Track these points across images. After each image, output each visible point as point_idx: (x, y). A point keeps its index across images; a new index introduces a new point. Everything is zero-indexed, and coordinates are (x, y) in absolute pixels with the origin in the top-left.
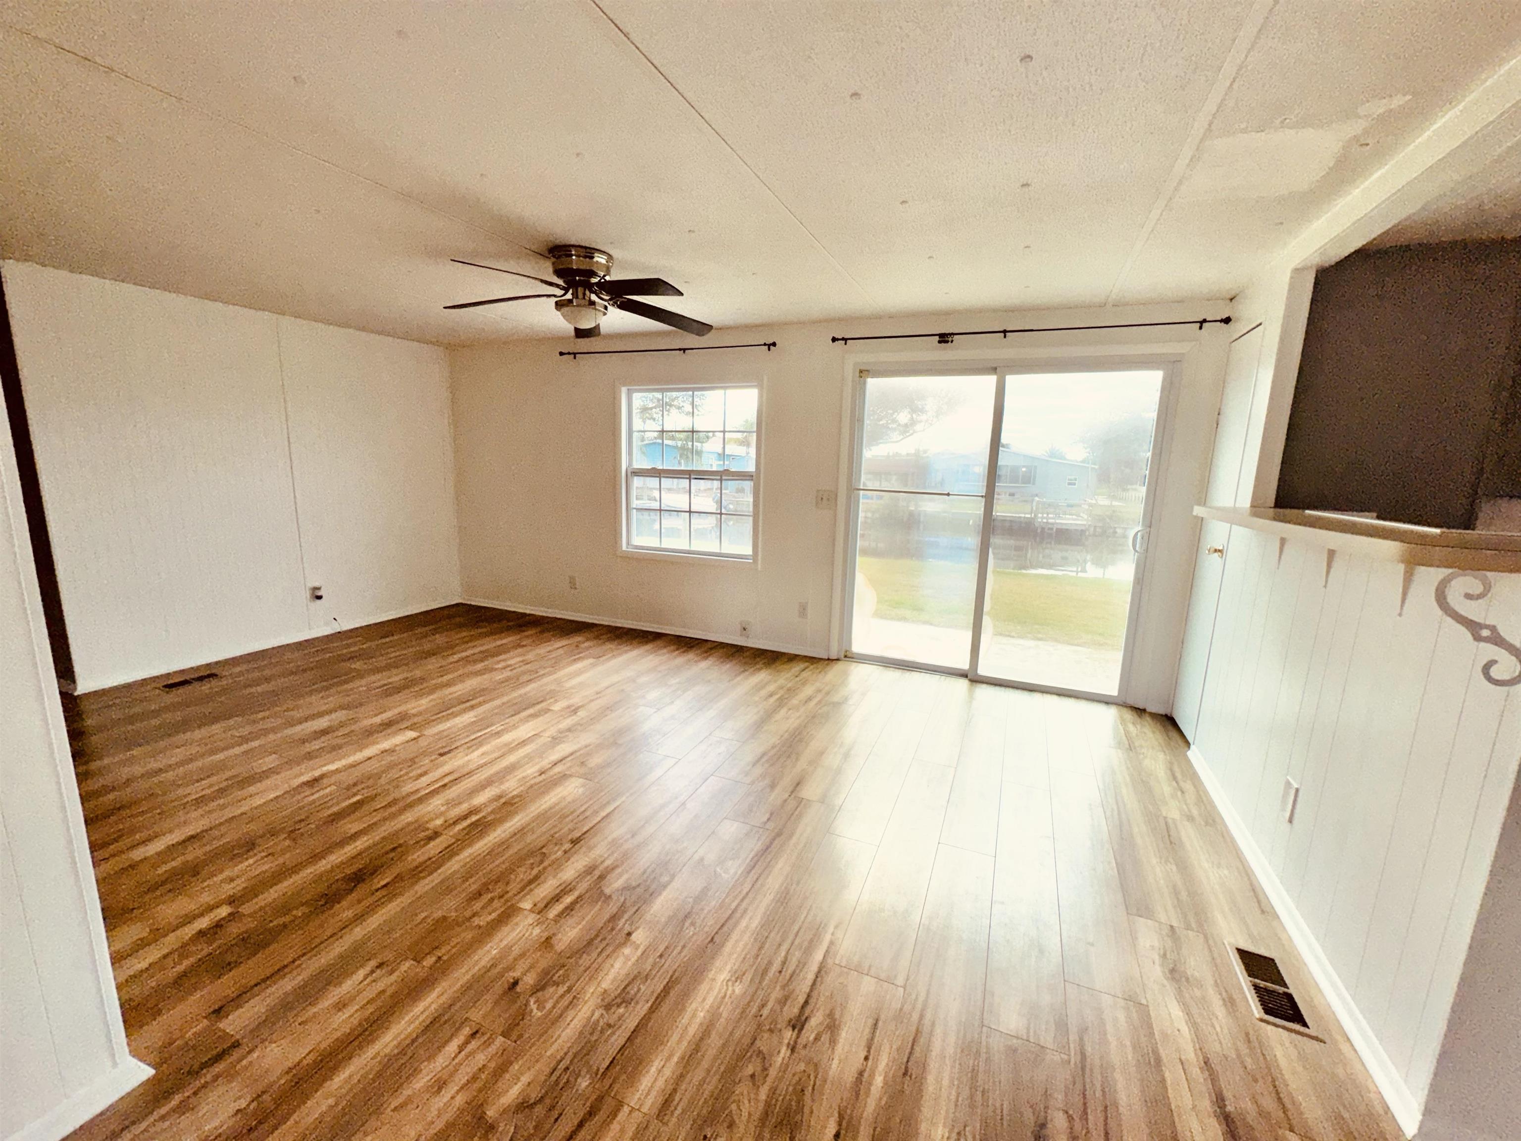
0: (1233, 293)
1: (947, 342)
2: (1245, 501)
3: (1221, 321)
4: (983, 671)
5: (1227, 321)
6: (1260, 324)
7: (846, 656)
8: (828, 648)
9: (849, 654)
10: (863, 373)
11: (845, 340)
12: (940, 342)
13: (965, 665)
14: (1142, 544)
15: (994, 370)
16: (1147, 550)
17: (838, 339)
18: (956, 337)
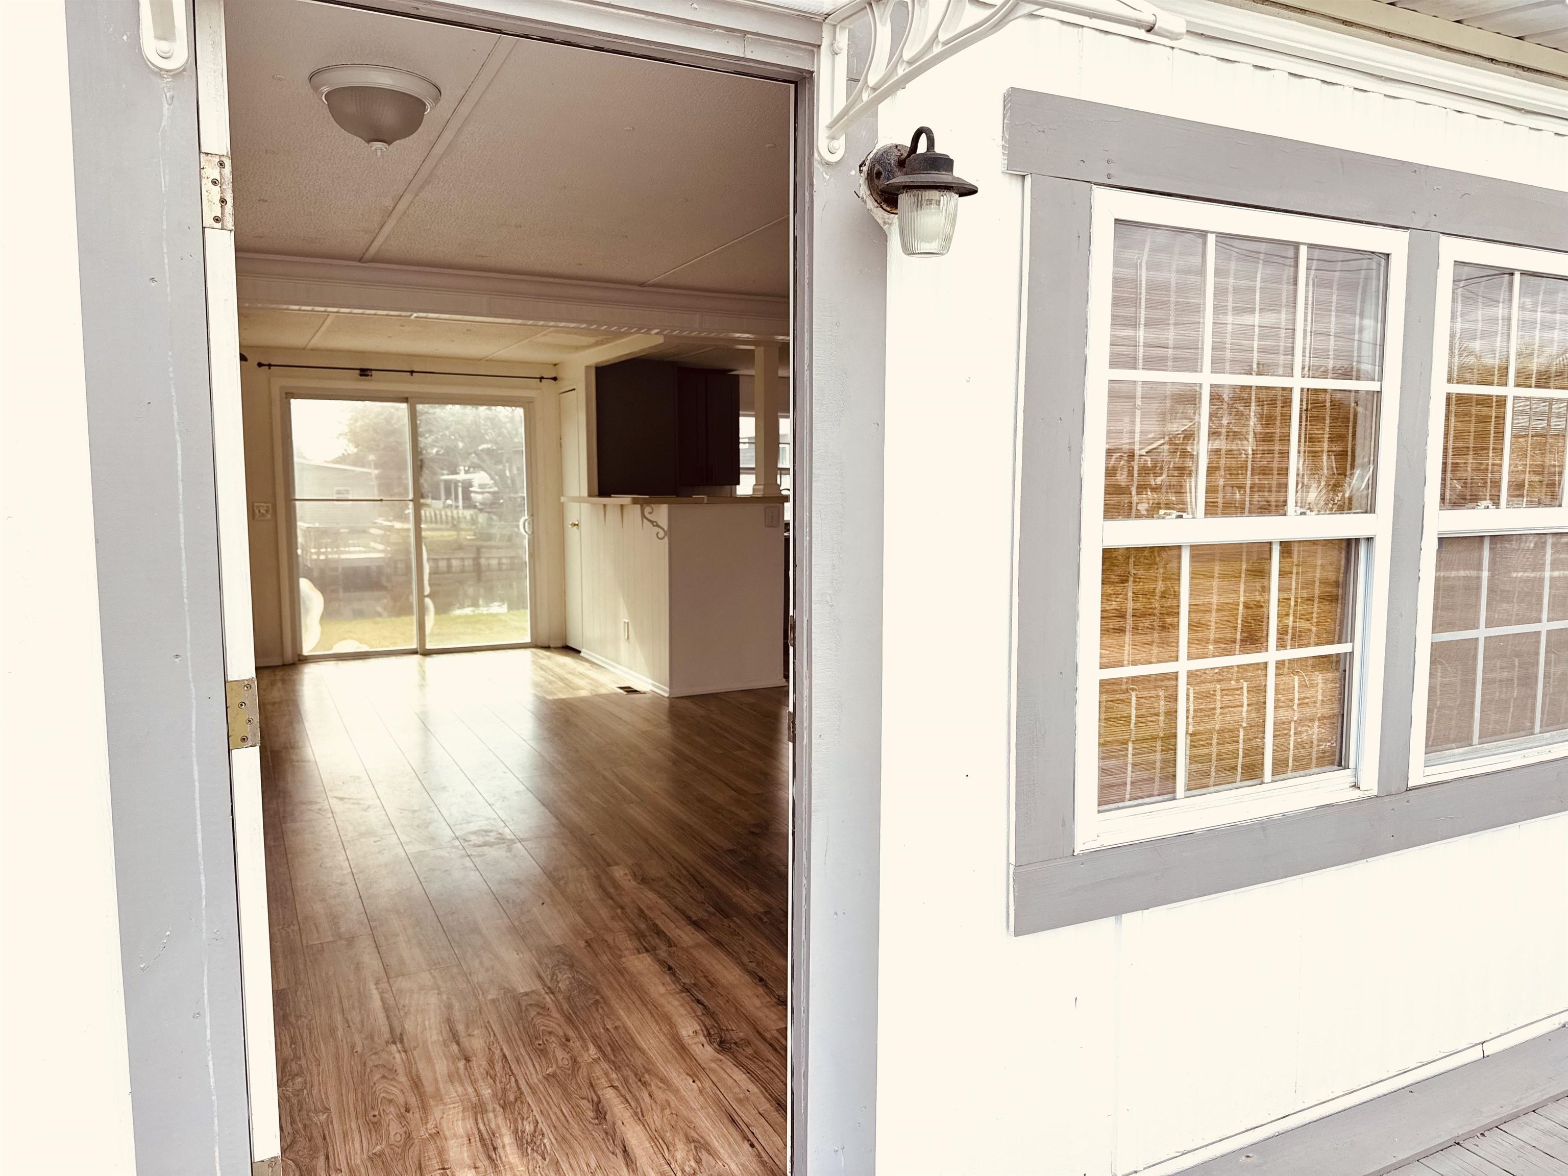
0: (557, 362)
1: (367, 375)
2: (585, 493)
3: (552, 379)
4: (429, 646)
5: (555, 379)
6: (574, 389)
7: (299, 660)
8: (282, 654)
9: (301, 658)
10: (291, 394)
11: (270, 366)
12: (361, 375)
13: (414, 645)
14: (529, 527)
15: (405, 400)
16: (533, 533)
17: (264, 365)
18: (373, 372)
